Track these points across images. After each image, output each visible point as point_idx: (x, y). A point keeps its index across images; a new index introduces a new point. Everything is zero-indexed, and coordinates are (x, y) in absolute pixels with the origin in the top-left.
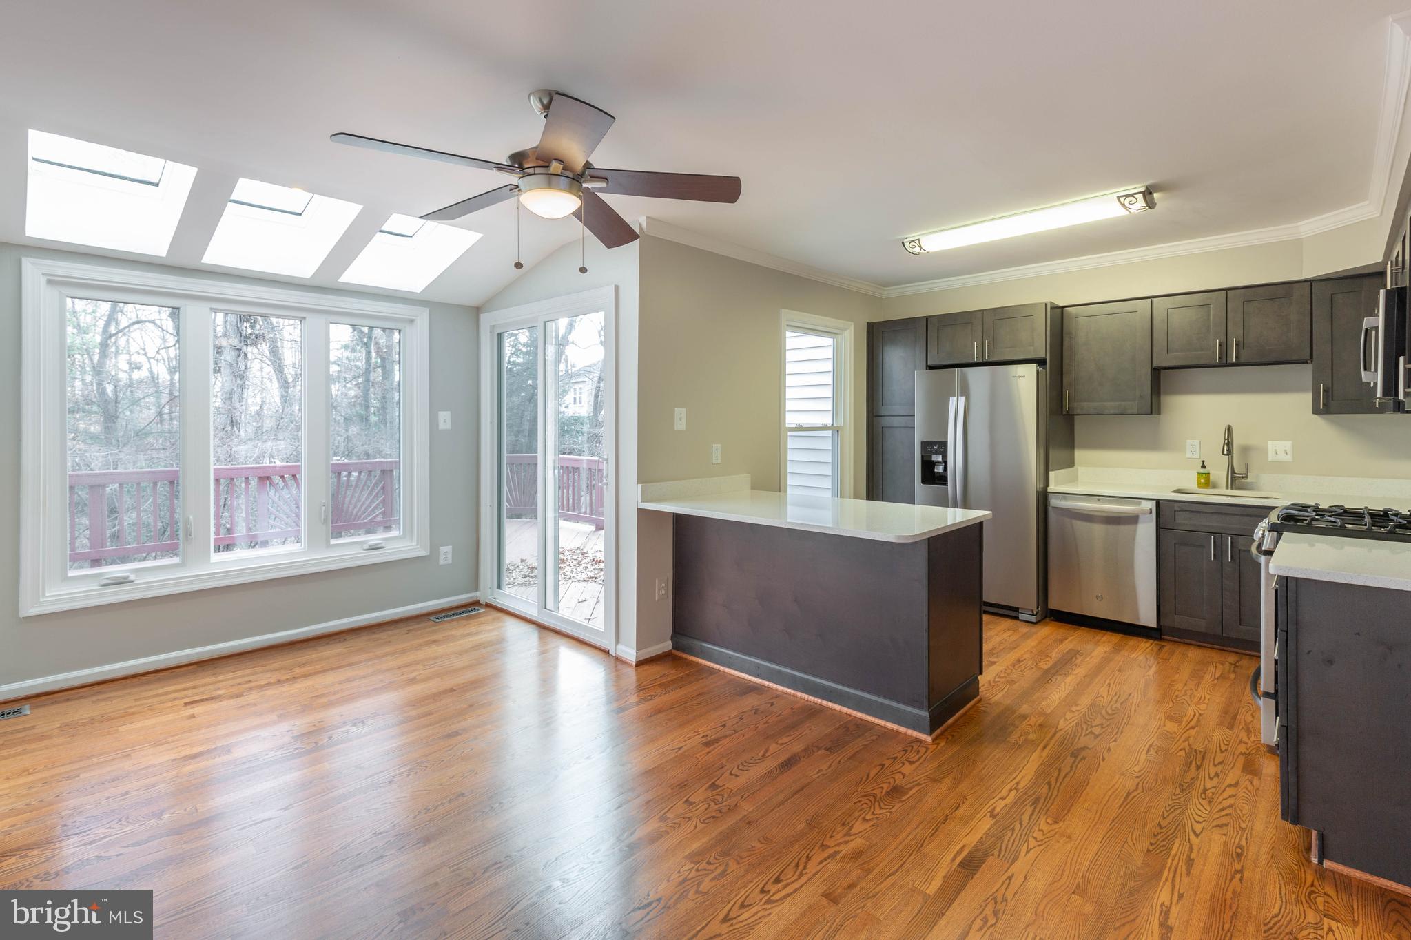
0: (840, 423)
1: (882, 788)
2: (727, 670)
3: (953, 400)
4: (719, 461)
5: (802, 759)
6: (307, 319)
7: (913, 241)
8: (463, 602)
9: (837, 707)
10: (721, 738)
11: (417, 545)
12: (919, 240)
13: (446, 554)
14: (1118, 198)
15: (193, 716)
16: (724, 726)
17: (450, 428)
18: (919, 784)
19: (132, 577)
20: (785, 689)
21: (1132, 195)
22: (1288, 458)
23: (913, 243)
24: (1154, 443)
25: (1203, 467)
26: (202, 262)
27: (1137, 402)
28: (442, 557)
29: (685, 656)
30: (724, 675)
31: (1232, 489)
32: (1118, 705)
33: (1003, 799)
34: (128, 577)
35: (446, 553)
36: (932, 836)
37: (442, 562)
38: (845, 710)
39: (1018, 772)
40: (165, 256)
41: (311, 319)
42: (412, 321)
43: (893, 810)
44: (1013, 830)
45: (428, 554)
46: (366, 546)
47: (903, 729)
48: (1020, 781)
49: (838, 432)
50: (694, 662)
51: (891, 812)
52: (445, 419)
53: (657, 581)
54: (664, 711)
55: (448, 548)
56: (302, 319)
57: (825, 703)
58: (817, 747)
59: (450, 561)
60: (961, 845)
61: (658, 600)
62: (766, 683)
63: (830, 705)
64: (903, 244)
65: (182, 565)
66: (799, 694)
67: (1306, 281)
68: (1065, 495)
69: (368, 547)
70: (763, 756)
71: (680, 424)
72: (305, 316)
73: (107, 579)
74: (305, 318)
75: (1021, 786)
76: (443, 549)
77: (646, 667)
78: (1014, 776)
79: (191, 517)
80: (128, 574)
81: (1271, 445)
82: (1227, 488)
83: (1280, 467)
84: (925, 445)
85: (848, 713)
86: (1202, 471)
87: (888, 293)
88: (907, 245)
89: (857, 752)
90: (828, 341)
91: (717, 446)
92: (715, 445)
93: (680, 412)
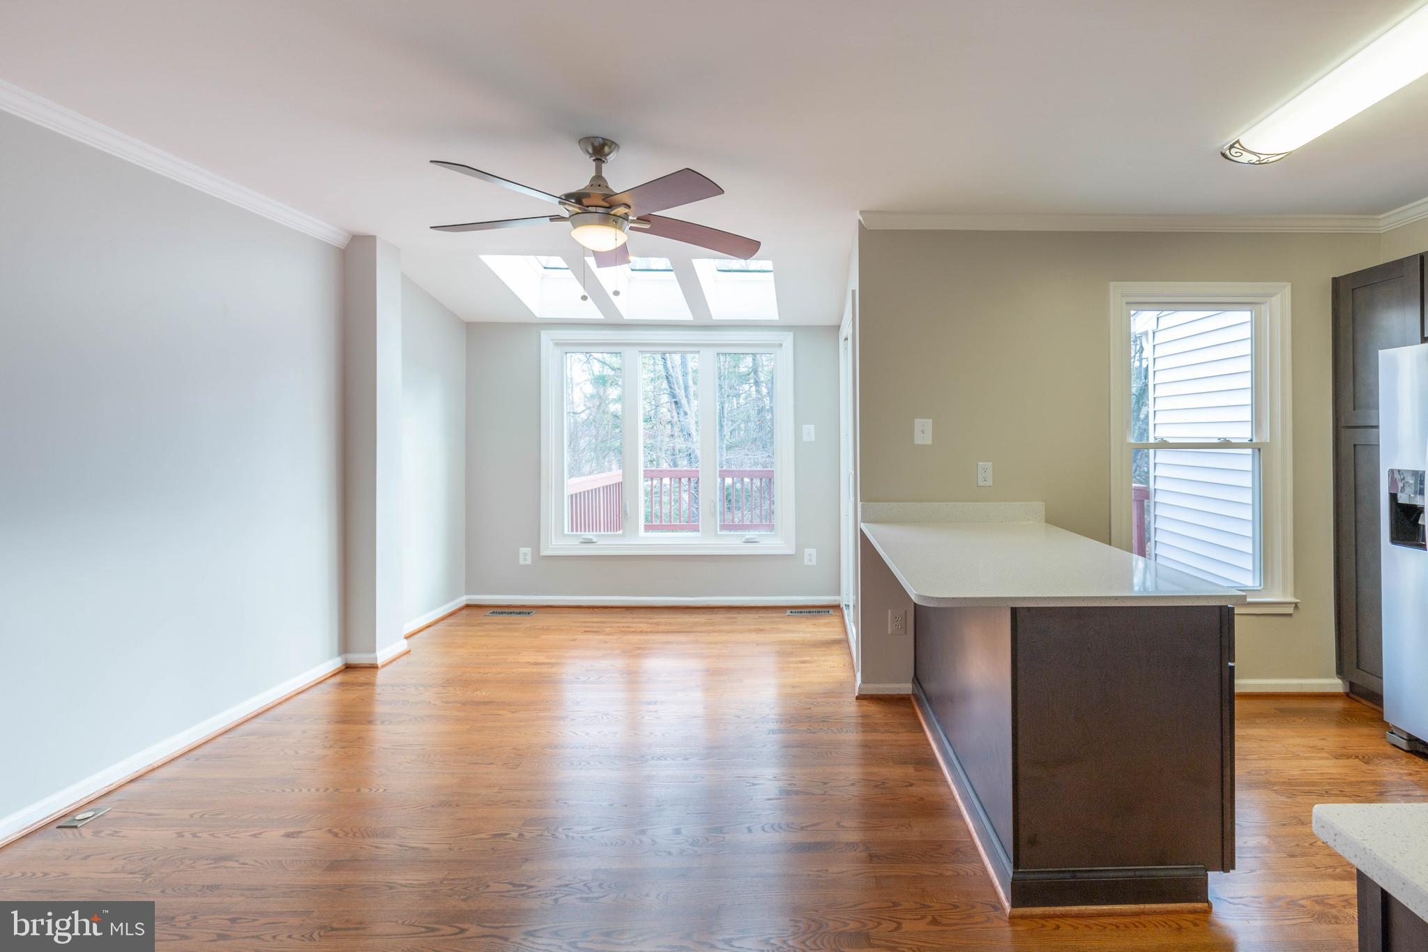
0: (1266, 437)
2: (928, 734)
4: (990, 483)
9: (968, 821)
11: (784, 544)
13: (810, 556)
15: (574, 640)
17: (814, 441)
19: (595, 540)
20: (948, 777)
28: (807, 558)
29: (916, 705)
34: (591, 539)
37: (806, 562)
38: (971, 828)
42: (780, 345)
45: (794, 553)
49: (1259, 450)
50: (916, 714)
52: (809, 432)
53: (889, 611)
55: (813, 551)
57: (963, 809)
59: (814, 562)
61: (892, 634)
62: (941, 762)
63: (965, 814)
65: (623, 536)
66: (953, 788)
69: (745, 541)
71: (923, 438)
76: (808, 551)
77: (865, 702)
84: (1396, 476)
85: (971, 833)
87: (1385, 223)
90: (1245, 316)
91: (985, 464)
92: (981, 464)
93: (923, 423)
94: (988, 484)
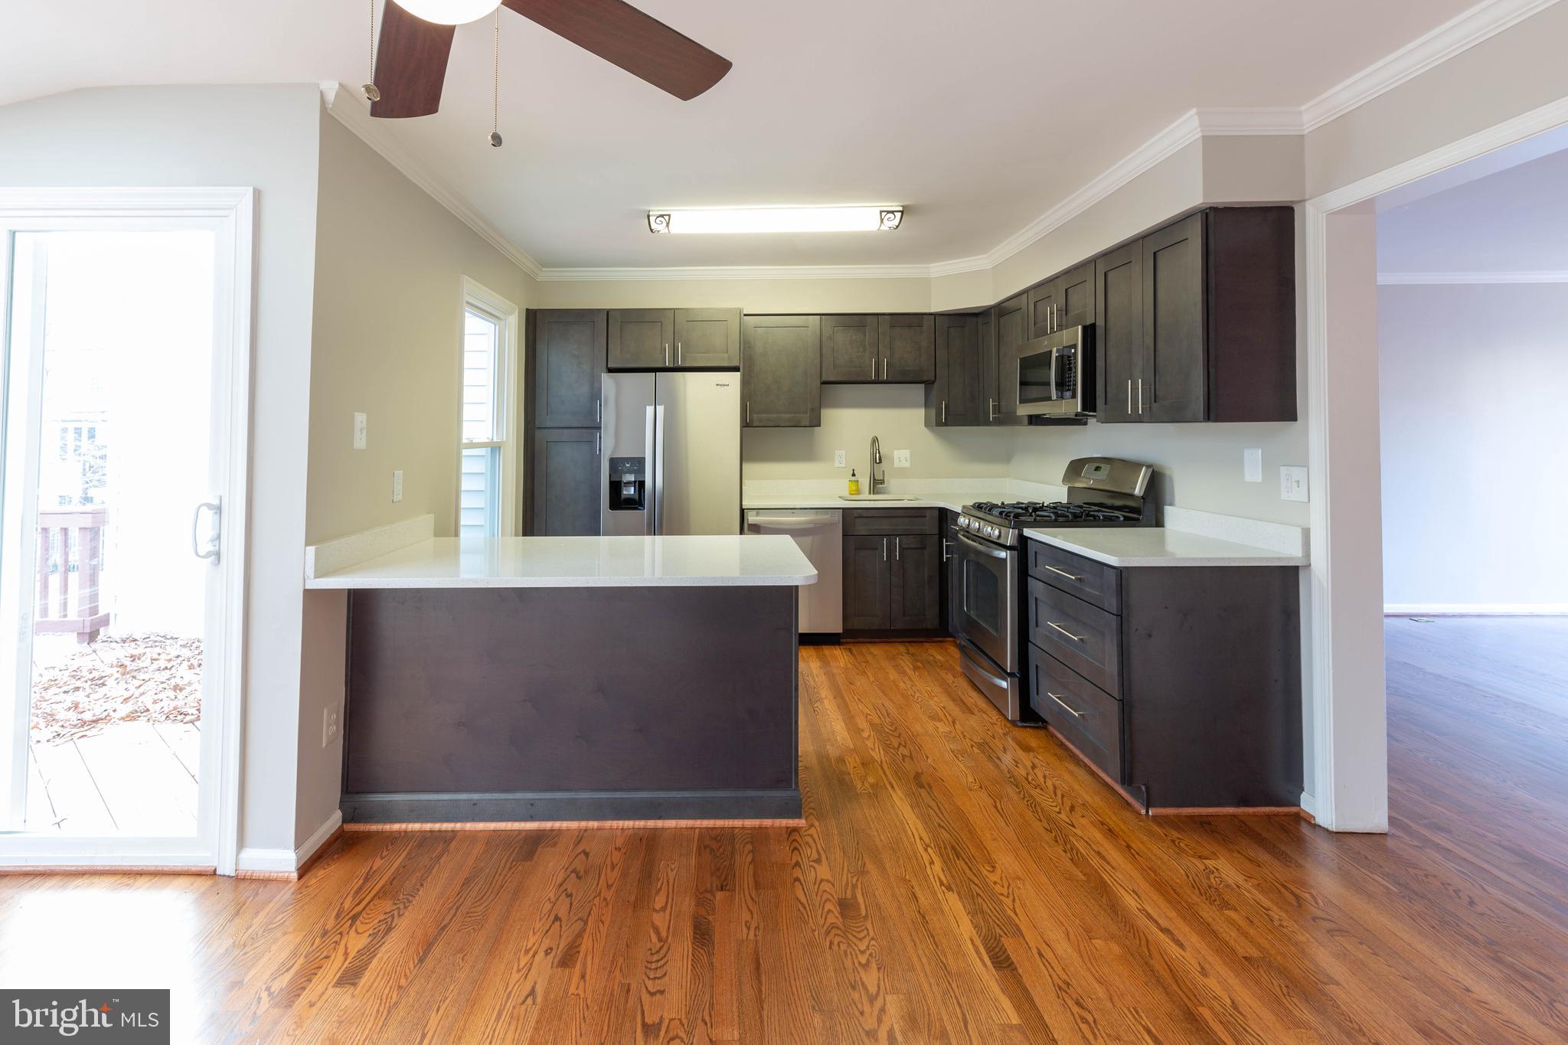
0: (502, 437)
1: (829, 911)
2: (469, 826)
3: (650, 410)
5: (711, 918)
7: (662, 216)
9: (671, 823)
10: (574, 941)
12: (669, 215)
14: (881, 212)
16: (557, 918)
18: (854, 886)
20: (583, 824)
21: (892, 212)
22: (908, 465)
23: (661, 219)
24: (809, 454)
25: (854, 475)
27: (808, 415)
29: (374, 827)
30: (473, 836)
31: (874, 494)
32: (888, 720)
33: (932, 863)
36: (937, 946)
38: (683, 823)
39: (908, 827)
43: (872, 933)
44: (978, 894)
47: (767, 822)
48: (919, 835)
49: (498, 449)
50: (400, 832)
51: (872, 939)
54: (435, 939)
57: (651, 824)
58: (706, 891)
60: (969, 942)
61: (326, 746)
62: (548, 825)
63: (660, 823)
64: (649, 216)
66: (608, 824)
67: (931, 314)
68: (758, 510)
70: (660, 940)
71: (360, 442)
75: (927, 841)
78: (910, 833)
81: (897, 453)
82: (870, 493)
83: (902, 473)
84: (614, 463)
85: (689, 826)
86: (854, 478)
87: (546, 275)
88: (652, 219)
89: (754, 875)
91: (399, 473)
92: (396, 472)
93: (361, 419)
94: (400, 498)
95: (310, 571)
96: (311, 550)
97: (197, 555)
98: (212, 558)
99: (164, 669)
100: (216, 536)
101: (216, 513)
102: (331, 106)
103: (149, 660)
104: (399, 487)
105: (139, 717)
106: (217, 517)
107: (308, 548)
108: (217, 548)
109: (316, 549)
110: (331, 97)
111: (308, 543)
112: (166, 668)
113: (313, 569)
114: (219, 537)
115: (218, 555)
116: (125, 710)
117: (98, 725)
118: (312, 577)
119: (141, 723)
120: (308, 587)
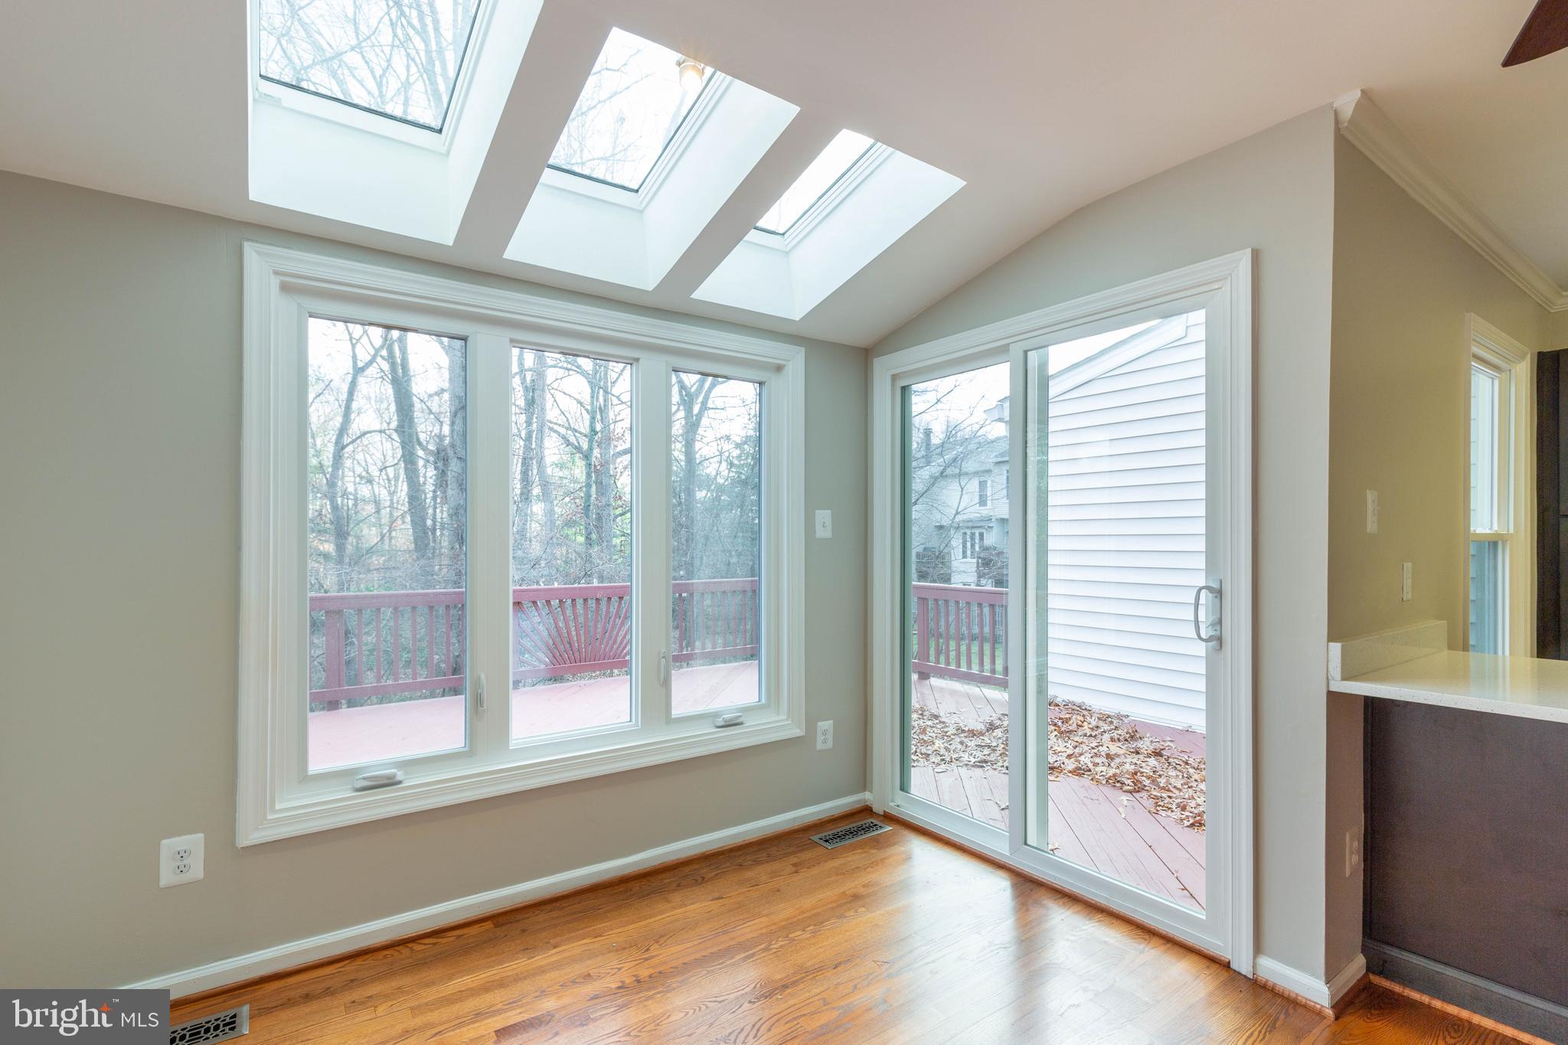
4: (1411, 594)
6: (641, 361)
8: (847, 809)
11: (787, 719)
17: (830, 536)
19: (400, 776)
26: (505, 256)
28: (820, 738)
34: (394, 776)
35: (825, 733)
37: (820, 746)
40: (451, 245)
41: (647, 360)
42: (779, 369)
45: (803, 734)
46: (720, 721)
52: (824, 523)
55: (828, 725)
56: (632, 362)
59: (830, 745)
69: (722, 723)
72: (638, 357)
73: (364, 779)
74: (637, 360)
76: (822, 726)
79: (483, 676)
80: (395, 770)
87: (1560, 302)
91: (1408, 565)
92: (1405, 564)
93: (1371, 496)
94: (1410, 596)
95: (1336, 670)
96: (1336, 648)
97: (1200, 638)
98: (1214, 643)
99: (1089, 736)
100: (1217, 620)
101: (1216, 597)
102: (1346, 124)
103: (1075, 725)
104: (1408, 583)
105: (1084, 774)
106: (1217, 601)
107: (1331, 644)
108: (1218, 633)
109: (1343, 646)
110: (1347, 112)
111: (1331, 638)
112: (1091, 736)
113: (1339, 669)
114: (1220, 622)
115: (1220, 639)
116: (1071, 765)
117: (1055, 773)
118: (1339, 679)
119: (1086, 781)
120: (1333, 688)
